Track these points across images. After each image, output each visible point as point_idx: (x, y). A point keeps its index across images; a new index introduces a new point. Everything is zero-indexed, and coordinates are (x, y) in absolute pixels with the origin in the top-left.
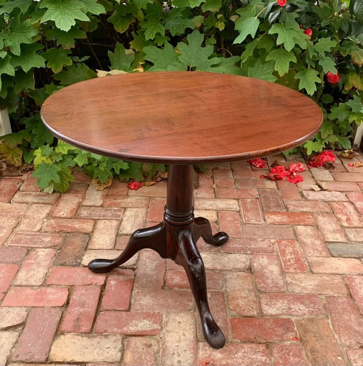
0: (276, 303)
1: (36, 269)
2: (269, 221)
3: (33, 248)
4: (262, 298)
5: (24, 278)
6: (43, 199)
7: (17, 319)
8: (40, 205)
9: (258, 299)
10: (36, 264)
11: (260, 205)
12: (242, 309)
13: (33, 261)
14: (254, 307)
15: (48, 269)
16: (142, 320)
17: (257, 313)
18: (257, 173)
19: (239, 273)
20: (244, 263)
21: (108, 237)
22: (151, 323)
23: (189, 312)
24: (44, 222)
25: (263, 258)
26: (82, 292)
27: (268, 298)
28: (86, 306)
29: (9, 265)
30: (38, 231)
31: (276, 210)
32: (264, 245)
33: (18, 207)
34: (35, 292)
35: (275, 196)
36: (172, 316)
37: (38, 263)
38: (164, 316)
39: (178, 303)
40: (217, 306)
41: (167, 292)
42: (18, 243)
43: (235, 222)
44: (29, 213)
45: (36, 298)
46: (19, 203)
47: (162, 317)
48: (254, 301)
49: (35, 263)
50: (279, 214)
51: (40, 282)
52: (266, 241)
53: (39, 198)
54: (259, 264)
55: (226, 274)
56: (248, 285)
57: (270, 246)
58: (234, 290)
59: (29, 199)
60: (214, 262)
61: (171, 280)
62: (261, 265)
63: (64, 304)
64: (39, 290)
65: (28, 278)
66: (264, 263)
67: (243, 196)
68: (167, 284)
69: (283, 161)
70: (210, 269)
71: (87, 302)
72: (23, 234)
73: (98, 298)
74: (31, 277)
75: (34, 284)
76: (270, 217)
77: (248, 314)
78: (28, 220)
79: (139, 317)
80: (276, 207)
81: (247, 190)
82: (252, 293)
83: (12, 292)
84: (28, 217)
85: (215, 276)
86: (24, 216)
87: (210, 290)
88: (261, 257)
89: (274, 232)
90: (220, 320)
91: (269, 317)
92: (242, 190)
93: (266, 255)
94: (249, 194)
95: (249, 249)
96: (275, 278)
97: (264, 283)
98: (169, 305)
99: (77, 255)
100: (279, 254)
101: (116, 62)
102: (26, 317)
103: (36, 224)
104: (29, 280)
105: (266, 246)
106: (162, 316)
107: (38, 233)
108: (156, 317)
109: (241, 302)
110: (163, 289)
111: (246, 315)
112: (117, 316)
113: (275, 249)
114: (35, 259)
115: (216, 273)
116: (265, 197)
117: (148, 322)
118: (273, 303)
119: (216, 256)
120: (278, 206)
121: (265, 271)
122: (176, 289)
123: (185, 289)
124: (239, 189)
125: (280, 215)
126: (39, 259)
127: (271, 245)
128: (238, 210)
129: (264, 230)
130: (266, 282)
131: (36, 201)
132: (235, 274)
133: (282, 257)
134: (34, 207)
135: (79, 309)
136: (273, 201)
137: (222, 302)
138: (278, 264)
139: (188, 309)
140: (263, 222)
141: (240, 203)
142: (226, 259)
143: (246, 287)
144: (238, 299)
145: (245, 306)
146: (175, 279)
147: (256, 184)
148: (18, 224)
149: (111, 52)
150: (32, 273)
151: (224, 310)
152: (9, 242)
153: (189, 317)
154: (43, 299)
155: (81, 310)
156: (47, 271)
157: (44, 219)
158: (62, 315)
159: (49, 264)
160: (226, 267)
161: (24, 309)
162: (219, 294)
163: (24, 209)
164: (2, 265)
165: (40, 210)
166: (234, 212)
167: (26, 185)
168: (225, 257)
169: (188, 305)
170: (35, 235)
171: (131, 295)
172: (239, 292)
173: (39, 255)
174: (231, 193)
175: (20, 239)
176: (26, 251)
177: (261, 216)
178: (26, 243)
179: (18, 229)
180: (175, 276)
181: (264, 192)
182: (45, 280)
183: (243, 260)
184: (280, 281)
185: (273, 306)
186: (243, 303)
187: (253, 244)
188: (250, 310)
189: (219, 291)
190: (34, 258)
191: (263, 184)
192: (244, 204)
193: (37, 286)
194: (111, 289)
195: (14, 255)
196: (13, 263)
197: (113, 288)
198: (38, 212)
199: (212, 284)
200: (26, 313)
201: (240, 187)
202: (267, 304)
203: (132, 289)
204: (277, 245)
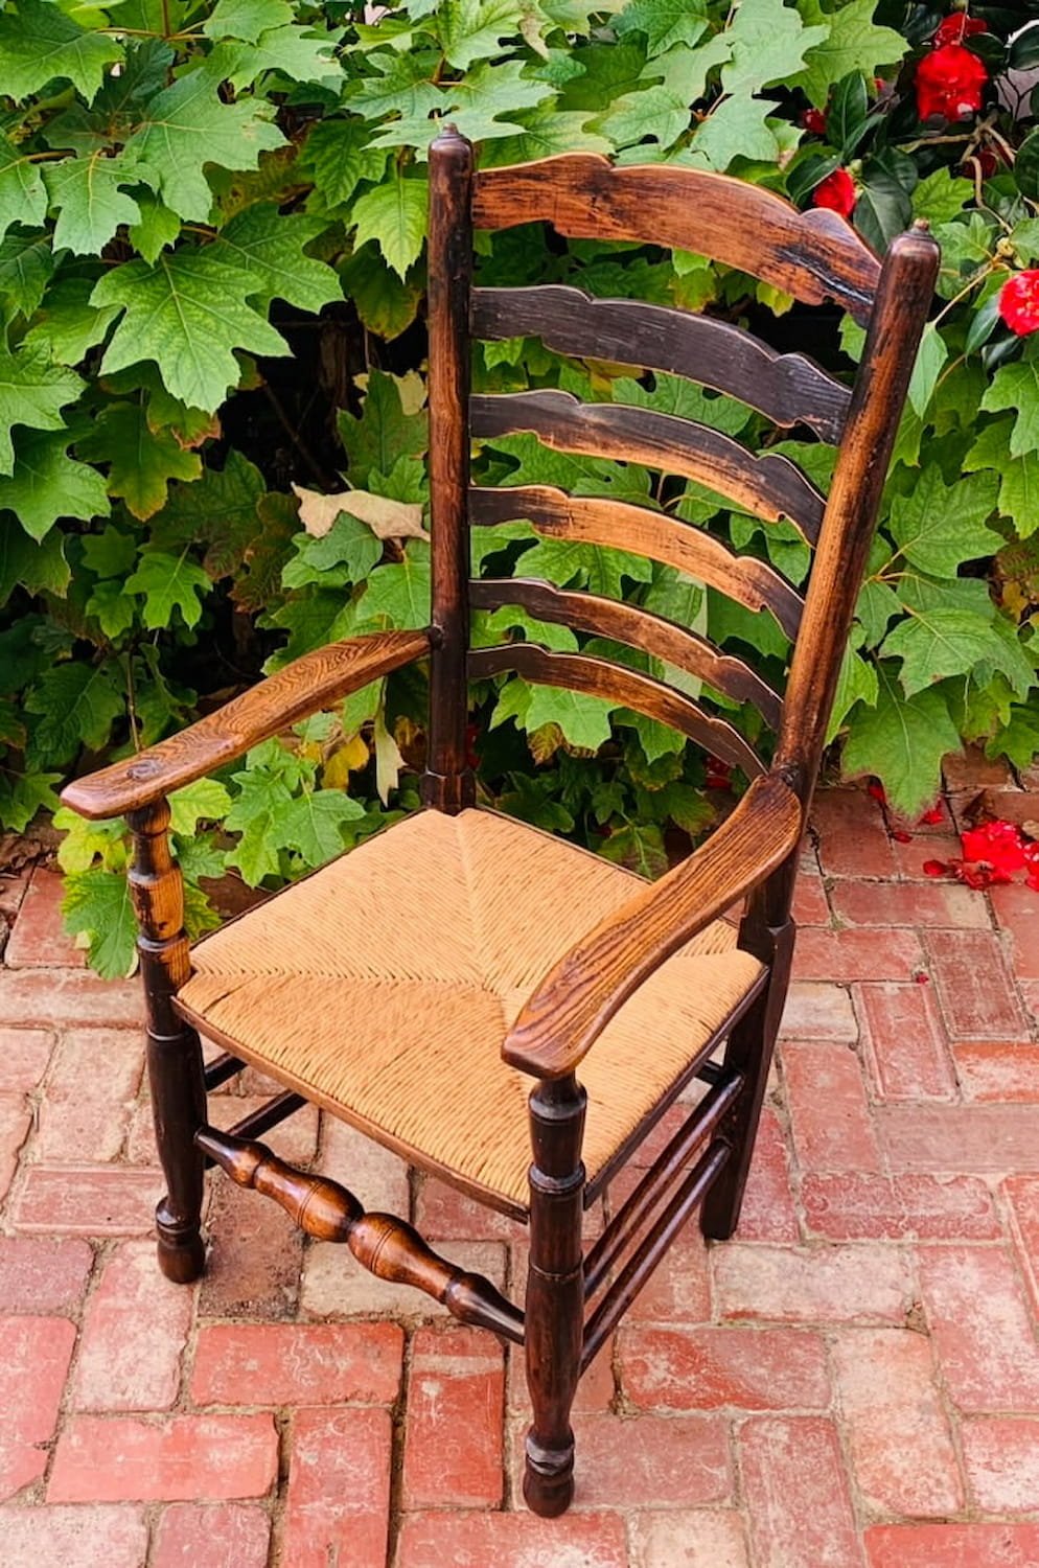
0: (1018, 1457)
1: (141, 1336)
2: (972, 1088)
3: (107, 1238)
4: (970, 1440)
5: (107, 1377)
6: (103, 1004)
7: (115, 1554)
8: (95, 1031)
9: (958, 1443)
10: (136, 1315)
11: (933, 1011)
12: (902, 1490)
13: (123, 1303)
14: (945, 1478)
15: (186, 1336)
16: (558, 1547)
17: (958, 1502)
18: (910, 847)
19: (880, 1334)
20: (895, 1286)
21: (378, 1181)
22: (589, 1557)
23: (717, 1506)
24: (129, 1116)
25: (961, 1262)
26: (328, 1435)
27: (993, 1436)
28: (351, 1491)
29: (38, 1322)
30: (112, 1160)
31: (996, 1037)
32: (962, 1203)
33: (15, 1047)
34: (156, 1435)
35: (987, 966)
36: (662, 1528)
37: (145, 1310)
38: (632, 1526)
39: (674, 1472)
40: (816, 1480)
41: (630, 1426)
42: (49, 1217)
43: (848, 1095)
44: (63, 1076)
45: (169, 1466)
46: (15, 1026)
47: (627, 1533)
48: (943, 1455)
49: (131, 1309)
50: (1008, 1053)
51: (165, 1394)
52: (969, 1187)
53: (89, 997)
54: (951, 1289)
55: (835, 1342)
56: (919, 1384)
57: (985, 1207)
58: (869, 1410)
59: (53, 1005)
60: (785, 1286)
61: (639, 1369)
62: (957, 1297)
63: (271, 1487)
64: (167, 1429)
65: (118, 1376)
66: (967, 1286)
67: (865, 965)
68: (625, 1392)
69: (1008, 788)
70: (774, 1320)
71: (350, 1476)
72: (60, 1175)
73: (386, 1455)
74: (131, 1371)
75: (147, 1404)
76: (976, 1069)
77: (926, 1509)
78: (65, 1106)
79: (546, 1535)
80: (998, 1022)
81: (878, 937)
82: (934, 1419)
83: (71, 1441)
84: (66, 1096)
85: (797, 1351)
86: (50, 1090)
87: (785, 1411)
88: (954, 1260)
89: (994, 1141)
90: (831, 1535)
91: (1003, 1519)
92: (860, 937)
93: (972, 1249)
94: (888, 958)
95: (911, 1224)
96: (1011, 1351)
97: (974, 1374)
98: (645, 1478)
99: (282, 1265)
100: (1020, 1242)
101: (366, 449)
102: (144, 1544)
103: (102, 1129)
104: (123, 1387)
105: (969, 1209)
106: (625, 1526)
107: (115, 1169)
108: (606, 1533)
109: (898, 1460)
110: (615, 1413)
111: (919, 1512)
112: (466, 1531)
113: (1004, 1220)
114: (130, 1293)
115: (797, 1334)
116: (950, 971)
117: (578, 1553)
118: (1008, 1459)
119: (790, 1259)
120: (1004, 1013)
121: (975, 1323)
122: (662, 1410)
123: (693, 1411)
124: (850, 932)
125: (1012, 1058)
126: (141, 1290)
127: (989, 1201)
128: (853, 1038)
129: (958, 1132)
130: (981, 1369)
131: (78, 1013)
132: (869, 1337)
133: (1031, 1256)
134: (78, 1045)
135: (329, 1506)
136: (984, 990)
137: (829, 1462)
138: (1018, 1287)
139: (714, 1494)
140: (951, 1091)
141: (859, 1003)
142: (829, 1271)
143: (913, 1393)
144: (886, 1447)
145: (912, 1474)
146: (651, 1369)
147: (909, 907)
148: (33, 1125)
149: (349, 416)
150: (127, 1353)
151: (842, 1494)
152: (17, 1216)
153: (723, 1529)
154: (188, 1464)
155: (334, 1509)
156: (183, 1343)
157: (127, 1099)
158: (271, 1534)
159: (183, 1312)
160: (831, 1308)
161: (132, 1511)
162: (816, 1429)
163: (39, 1055)
164: (11, 1321)
165: (104, 1059)
166: (839, 1049)
167: (27, 937)
168: (825, 1263)
169: (712, 1478)
170: (104, 1178)
171: (504, 1439)
172: (886, 1417)
173: (138, 1272)
174: (821, 955)
175: (54, 1200)
176: (86, 1257)
177: (942, 1065)
178: (80, 1217)
179: (35, 1152)
180: (650, 1356)
181: (944, 944)
182: (181, 1383)
183: (893, 1273)
184: (1029, 1364)
185: (1010, 1471)
186: (905, 1464)
187: (923, 1199)
188: (931, 1494)
189: (817, 1412)
190: (123, 1287)
191: (938, 905)
192: (875, 1005)
193: (160, 1411)
194: (429, 1417)
195: (46, 1276)
196: (50, 1313)
197: (433, 1414)
198: (99, 1067)
199: (789, 1386)
200: (144, 1530)
201: (851, 924)
202: (988, 1466)
203: (505, 1416)
204: (1009, 1200)
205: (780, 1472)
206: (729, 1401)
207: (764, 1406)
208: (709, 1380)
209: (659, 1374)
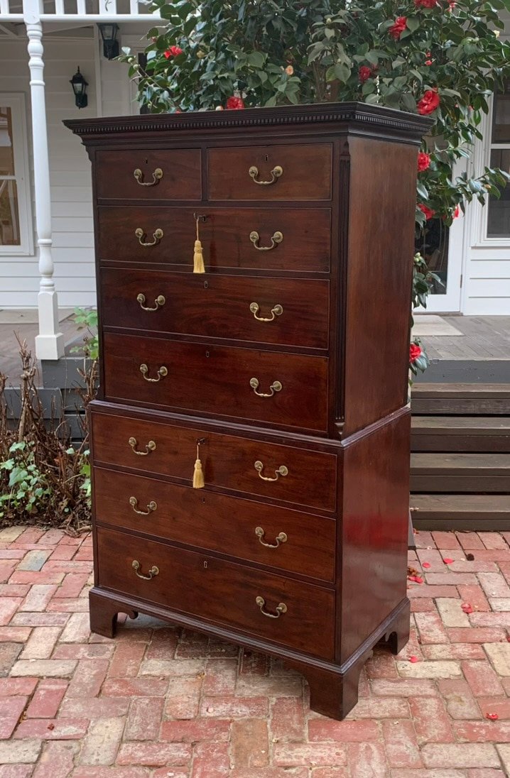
205: (142, 710)
206: (133, 694)
207: (144, 695)
208: (129, 690)
209: (115, 689)
